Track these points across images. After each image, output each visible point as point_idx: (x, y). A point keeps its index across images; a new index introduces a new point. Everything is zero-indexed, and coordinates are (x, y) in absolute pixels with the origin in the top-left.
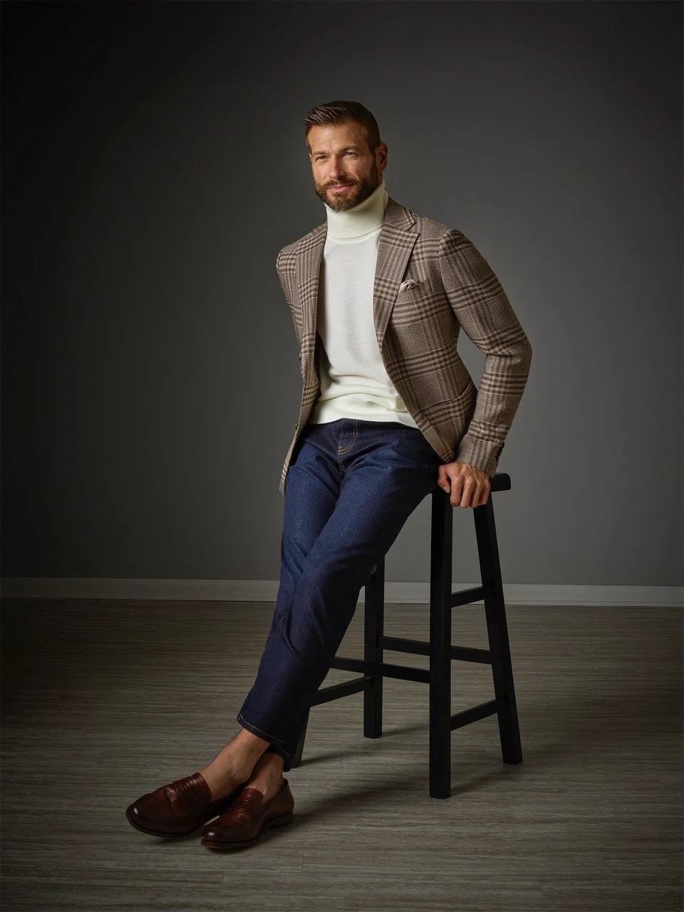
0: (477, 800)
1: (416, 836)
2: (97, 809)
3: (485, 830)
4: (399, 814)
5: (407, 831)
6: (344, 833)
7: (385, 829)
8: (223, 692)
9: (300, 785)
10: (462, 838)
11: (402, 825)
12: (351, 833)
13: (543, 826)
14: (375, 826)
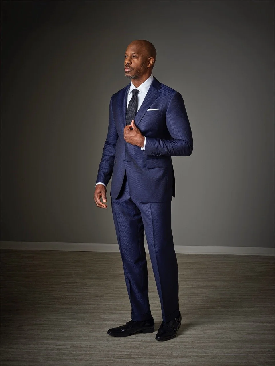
0: (160, 347)
1: (135, 363)
2: (16, 350)
3: (161, 360)
4: (130, 353)
5: (132, 361)
6: (108, 361)
7: (124, 360)
8: (68, 295)
9: (93, 339)
10: (152, 364)
11: (130, 358)
12: (111, 361)
13: (184, 358)
14: (120, 358)
